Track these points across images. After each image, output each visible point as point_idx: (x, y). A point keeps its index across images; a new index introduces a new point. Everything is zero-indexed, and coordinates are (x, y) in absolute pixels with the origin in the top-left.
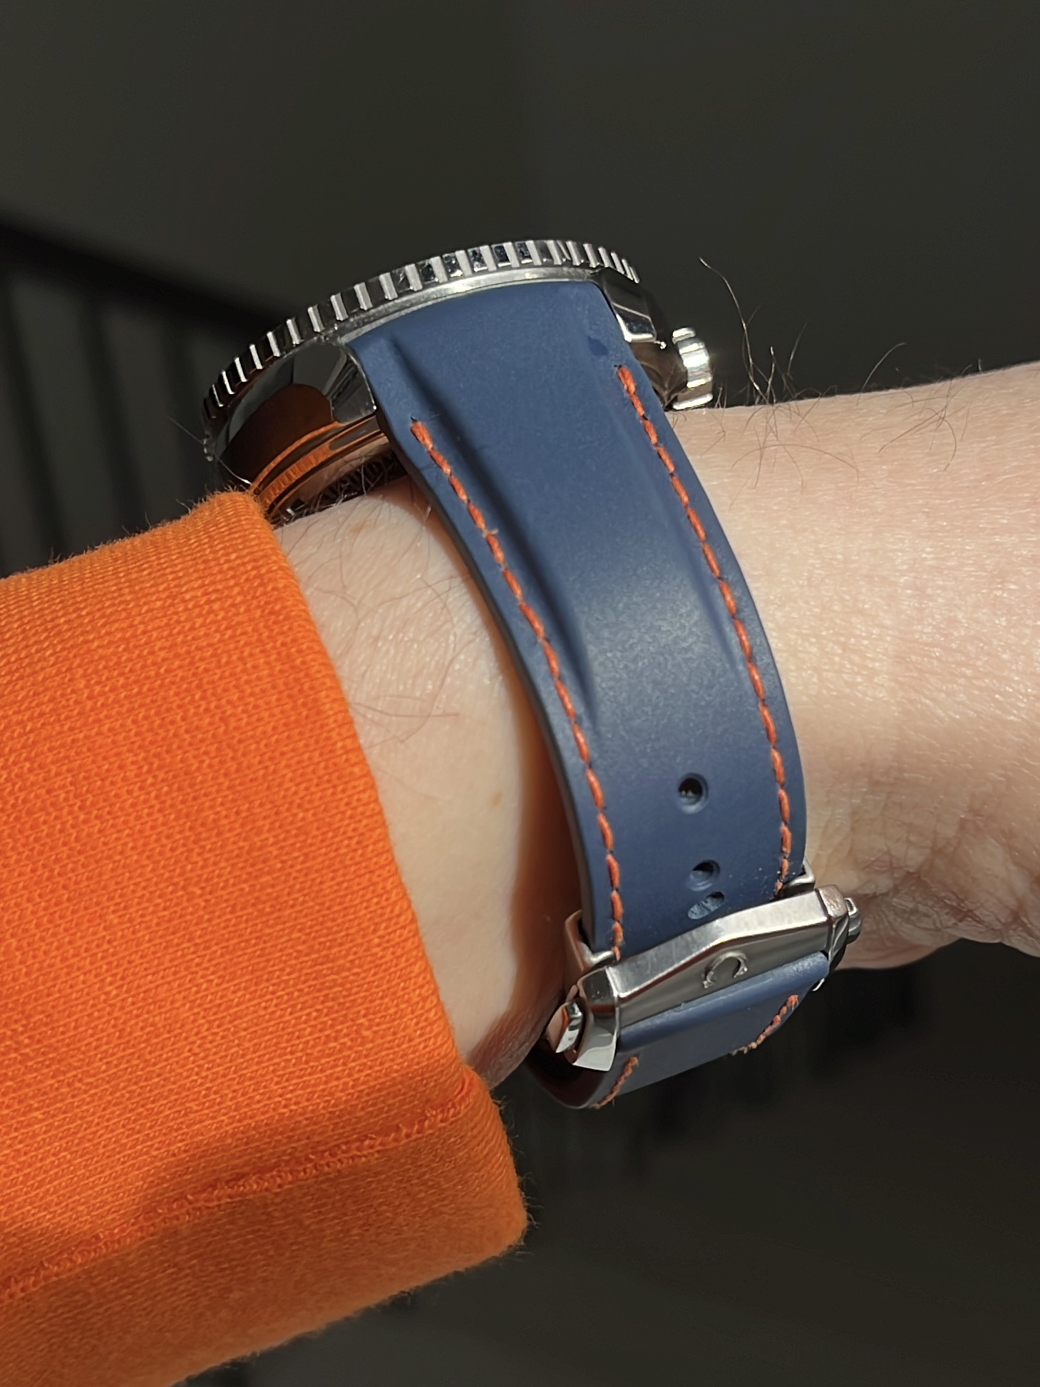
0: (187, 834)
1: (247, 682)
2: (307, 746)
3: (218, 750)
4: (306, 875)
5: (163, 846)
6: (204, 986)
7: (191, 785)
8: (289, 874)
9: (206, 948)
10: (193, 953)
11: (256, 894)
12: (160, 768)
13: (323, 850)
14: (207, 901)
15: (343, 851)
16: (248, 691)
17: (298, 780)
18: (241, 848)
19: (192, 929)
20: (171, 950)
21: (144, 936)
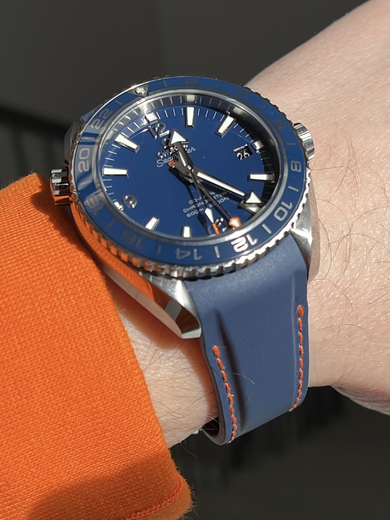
0: (65, 403)
1: (88, 335)
2: (115, 362)
3: (77, 366)
4: (116, 418)
5: (54, 409)
6: (73, 466)
7: (66, 382)
8: (109, 418)
9: (73, 450)
10: (68, 453)
11: (94, 427)
12: (52, 375)
13: (123, 407)
14: (73, 431)
15: (131, 407)
16: (89, 339)
17: (111, 378)
18: (88, 408)
19: (67, 442)
20: (58, 452)
21: (46, 447)
